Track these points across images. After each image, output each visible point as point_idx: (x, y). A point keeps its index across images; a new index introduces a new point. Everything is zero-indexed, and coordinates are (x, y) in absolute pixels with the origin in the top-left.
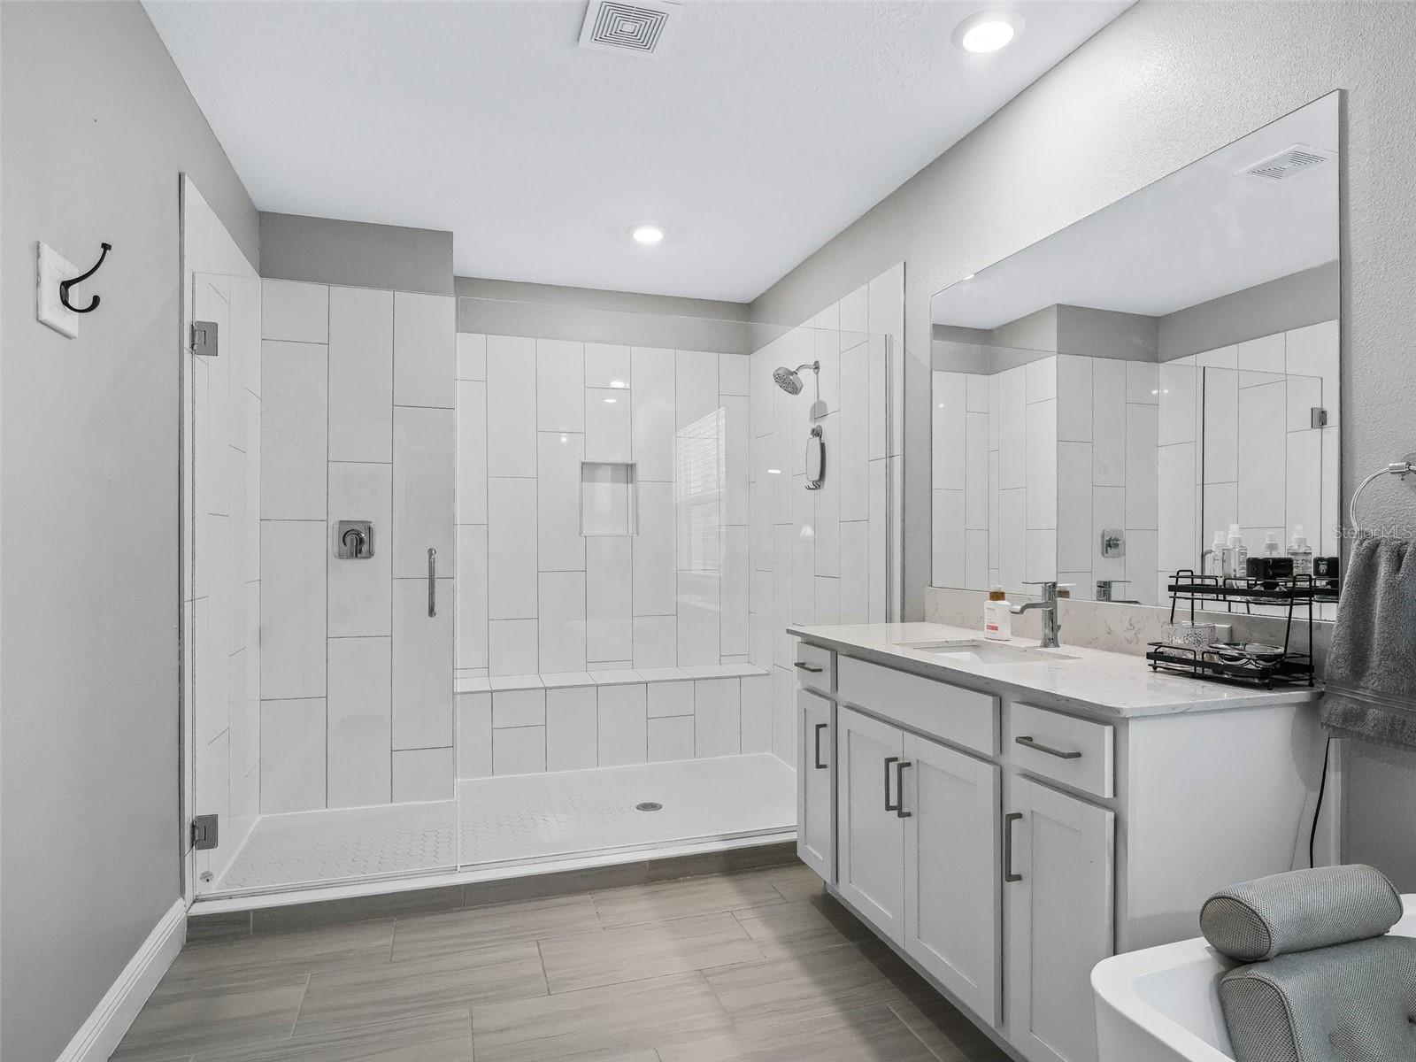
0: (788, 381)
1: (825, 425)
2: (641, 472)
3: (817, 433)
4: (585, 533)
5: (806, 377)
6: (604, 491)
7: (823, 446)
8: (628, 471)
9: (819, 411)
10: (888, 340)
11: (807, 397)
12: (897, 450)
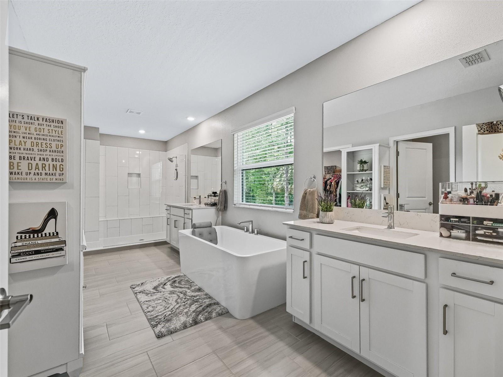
0: (171, 160)
1: (178, 168)
2: (141, 175)
3: (176, 170)
4: (129, 188)
5: (174, 159)
6: (135, 179)
7: (177, 172)
8: (139, 175)
9: (177, 166)
10: (186, 155)
11: (174, 163)
12: (187, 175)
